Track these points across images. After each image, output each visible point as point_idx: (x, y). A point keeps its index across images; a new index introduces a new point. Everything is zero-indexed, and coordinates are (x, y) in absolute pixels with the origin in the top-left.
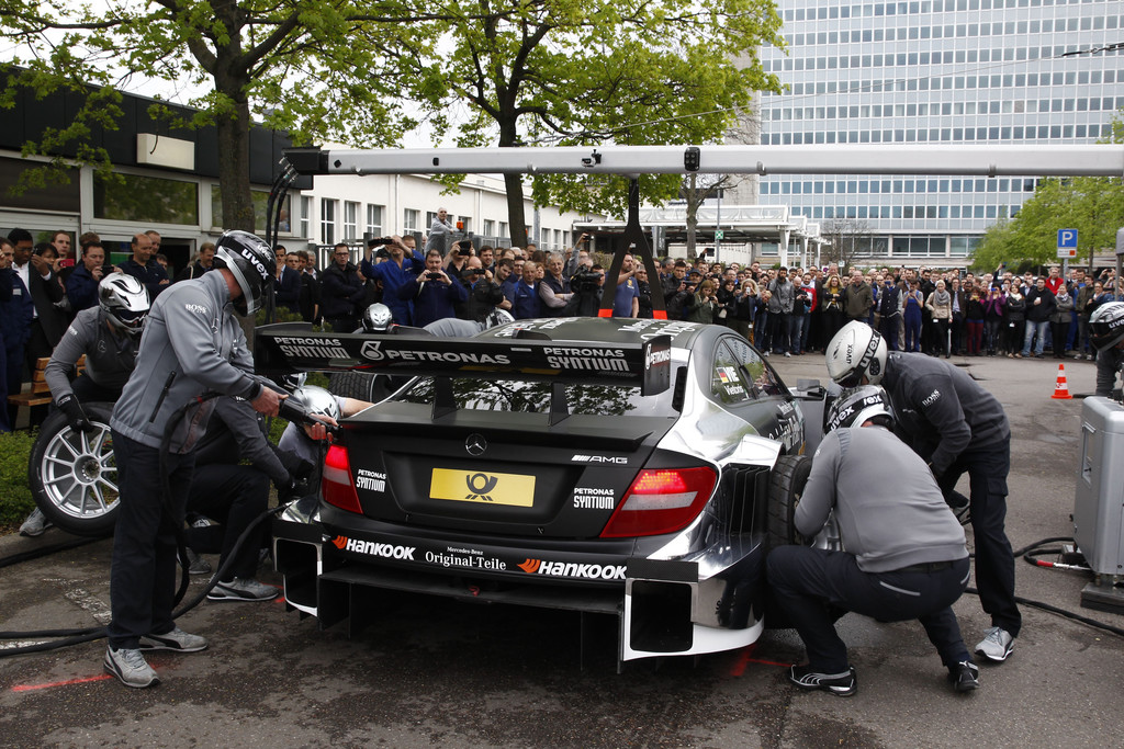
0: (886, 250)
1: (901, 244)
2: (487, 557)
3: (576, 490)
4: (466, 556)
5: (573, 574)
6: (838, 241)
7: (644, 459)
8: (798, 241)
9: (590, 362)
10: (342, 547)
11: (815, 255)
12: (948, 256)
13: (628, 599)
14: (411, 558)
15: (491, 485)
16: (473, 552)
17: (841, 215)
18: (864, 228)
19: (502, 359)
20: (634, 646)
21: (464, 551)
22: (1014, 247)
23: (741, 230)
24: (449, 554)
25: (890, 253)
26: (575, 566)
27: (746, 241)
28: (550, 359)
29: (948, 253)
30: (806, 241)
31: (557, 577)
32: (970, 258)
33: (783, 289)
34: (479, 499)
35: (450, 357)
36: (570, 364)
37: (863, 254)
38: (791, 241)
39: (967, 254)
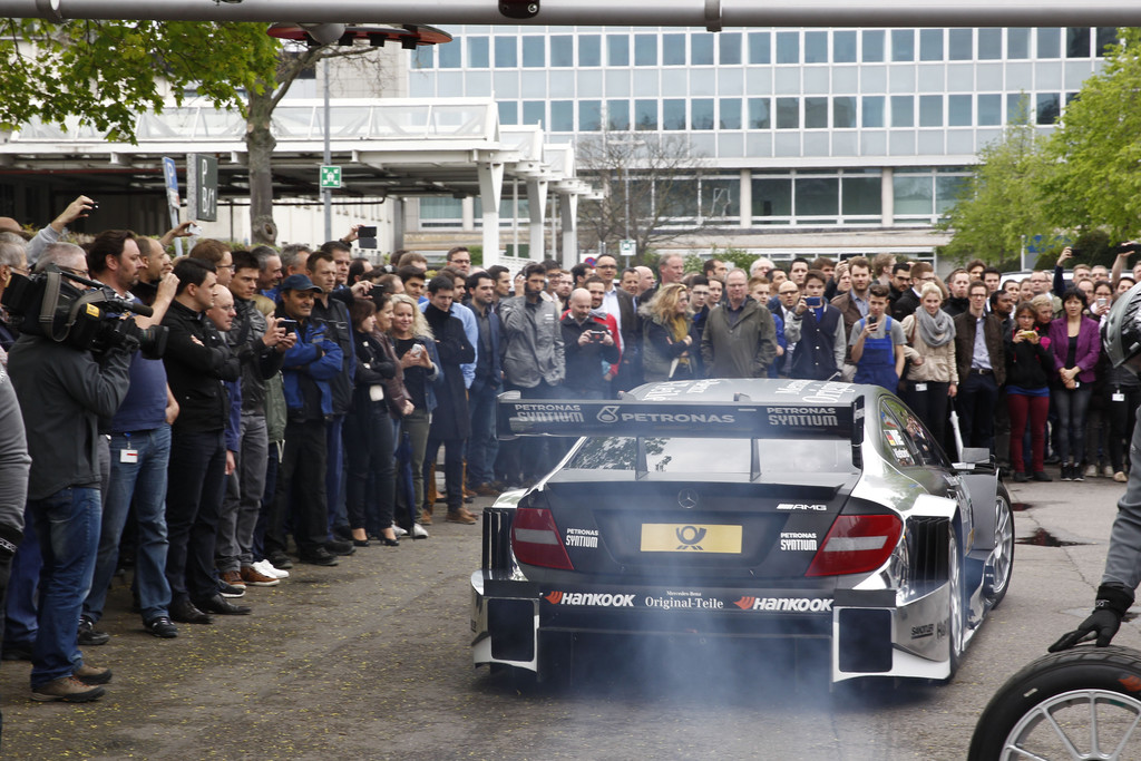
0: (735, 210)
1: (771, 194)
2: (705, 598)
3: (782, 535)
4: (686, 598)
5: (784, 609)
6: (617, 189)
7: (841, 506)
8: (523, 190)
9: (806, 419)
10: (557, 601)
11: (566, 226)
12: (887, 223)
13: (836, 626)
14: (631, 605)
15: (700, 535)
16: (692, 594)
17: (618, 123)
18: (680, 154)
19: (730, 419)
20: (843, 668)
21: (683, 594)
22: (1061, 199)
23: (376, 163)
24: (668, 598)
25: (746, 217)
26: (786, 600)
27: (385, 192)
28: (770, 418)
29: (887, 216)
30: (543, 191)
31: (771, 612)
32: (942, 227)
33: (538, 321)
34: (690, 549)
35: (681, 418)
36: (787, 422)
37: (679, 222)
38: (507, 192)
39: (935, 217)
